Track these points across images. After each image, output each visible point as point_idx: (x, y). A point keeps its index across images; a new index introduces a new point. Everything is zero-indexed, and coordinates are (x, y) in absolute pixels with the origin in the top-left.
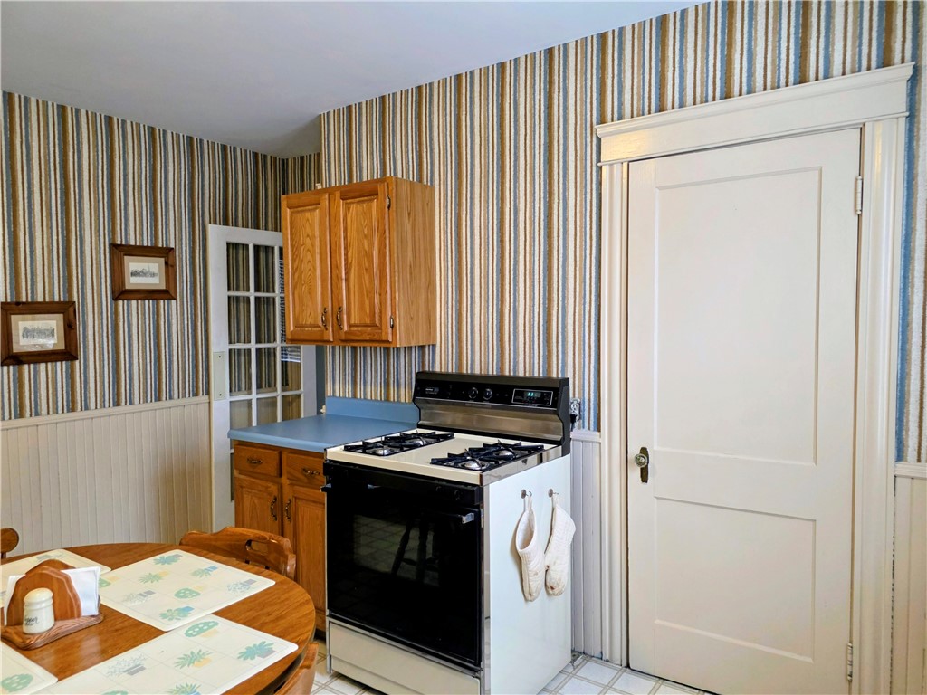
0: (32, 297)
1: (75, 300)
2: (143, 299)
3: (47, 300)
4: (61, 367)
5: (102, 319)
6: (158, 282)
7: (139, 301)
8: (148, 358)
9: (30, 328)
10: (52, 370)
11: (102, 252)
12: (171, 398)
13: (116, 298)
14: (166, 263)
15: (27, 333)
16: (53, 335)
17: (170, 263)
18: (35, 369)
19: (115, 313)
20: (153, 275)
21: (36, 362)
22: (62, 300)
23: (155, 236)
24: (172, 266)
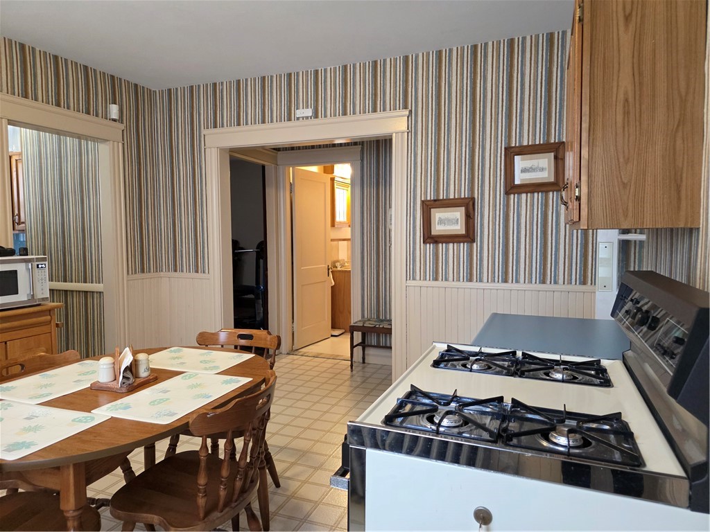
0: (447, 195)
1: (476, 196)
2: (533, 192)
3: (456, 197)
4: (463, 247)
5: (496, 210)
6: (547, 176)
7: (529, 195)
8: (535, 245)
9: (443, 218)
10: (457, 249)
11: (499, 155)
12: (556, 282)
13: (507, 193)
14: (556, 158)
15: (441, 222)
16: (458, 223)
17: (560, 157)
18: (446, 247)
19: (507, 205)
20: (542, 170)
21: (447, 243)
22: (466, 196)
23: (548, 134)
24: (562, 159)
